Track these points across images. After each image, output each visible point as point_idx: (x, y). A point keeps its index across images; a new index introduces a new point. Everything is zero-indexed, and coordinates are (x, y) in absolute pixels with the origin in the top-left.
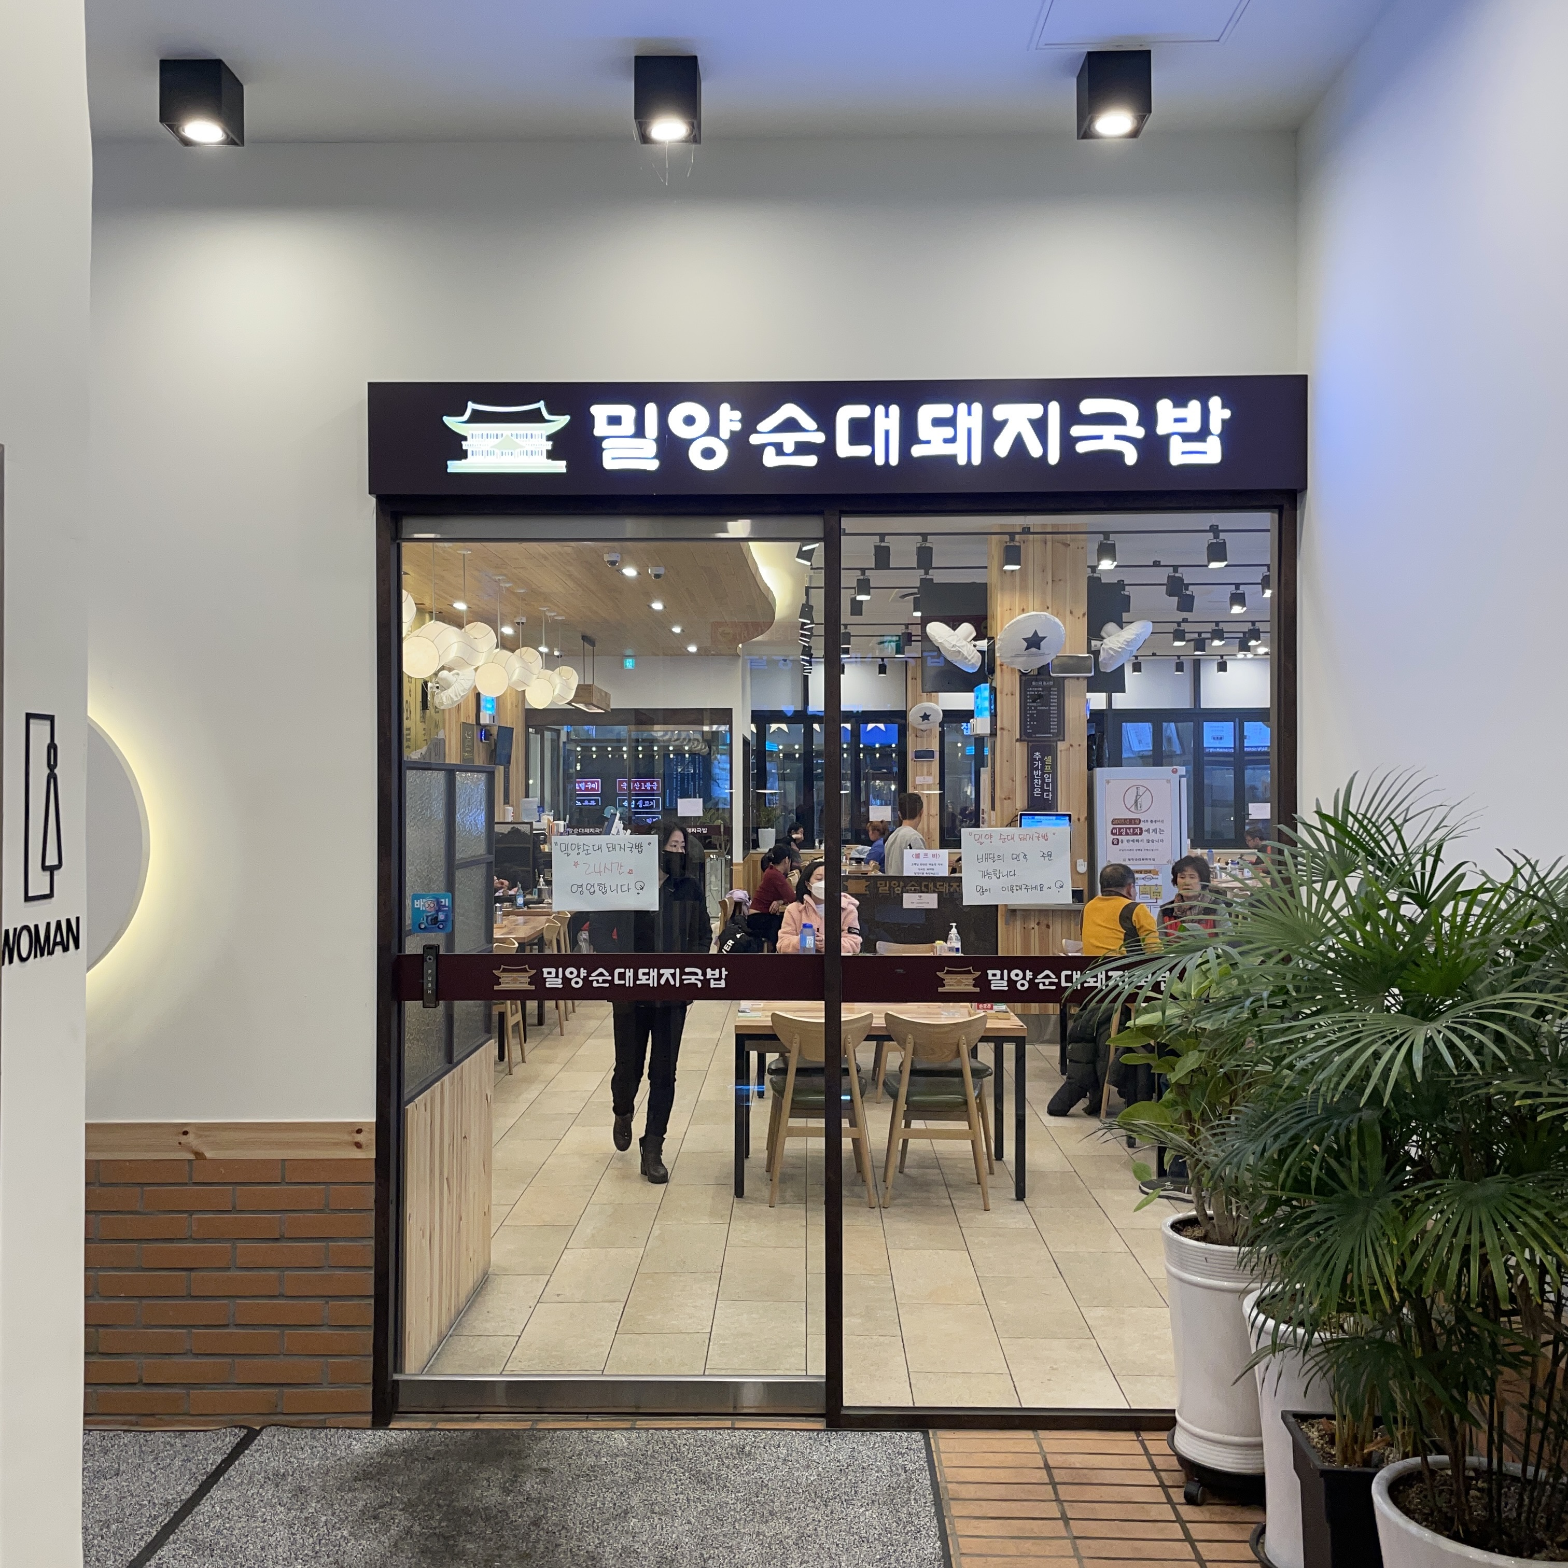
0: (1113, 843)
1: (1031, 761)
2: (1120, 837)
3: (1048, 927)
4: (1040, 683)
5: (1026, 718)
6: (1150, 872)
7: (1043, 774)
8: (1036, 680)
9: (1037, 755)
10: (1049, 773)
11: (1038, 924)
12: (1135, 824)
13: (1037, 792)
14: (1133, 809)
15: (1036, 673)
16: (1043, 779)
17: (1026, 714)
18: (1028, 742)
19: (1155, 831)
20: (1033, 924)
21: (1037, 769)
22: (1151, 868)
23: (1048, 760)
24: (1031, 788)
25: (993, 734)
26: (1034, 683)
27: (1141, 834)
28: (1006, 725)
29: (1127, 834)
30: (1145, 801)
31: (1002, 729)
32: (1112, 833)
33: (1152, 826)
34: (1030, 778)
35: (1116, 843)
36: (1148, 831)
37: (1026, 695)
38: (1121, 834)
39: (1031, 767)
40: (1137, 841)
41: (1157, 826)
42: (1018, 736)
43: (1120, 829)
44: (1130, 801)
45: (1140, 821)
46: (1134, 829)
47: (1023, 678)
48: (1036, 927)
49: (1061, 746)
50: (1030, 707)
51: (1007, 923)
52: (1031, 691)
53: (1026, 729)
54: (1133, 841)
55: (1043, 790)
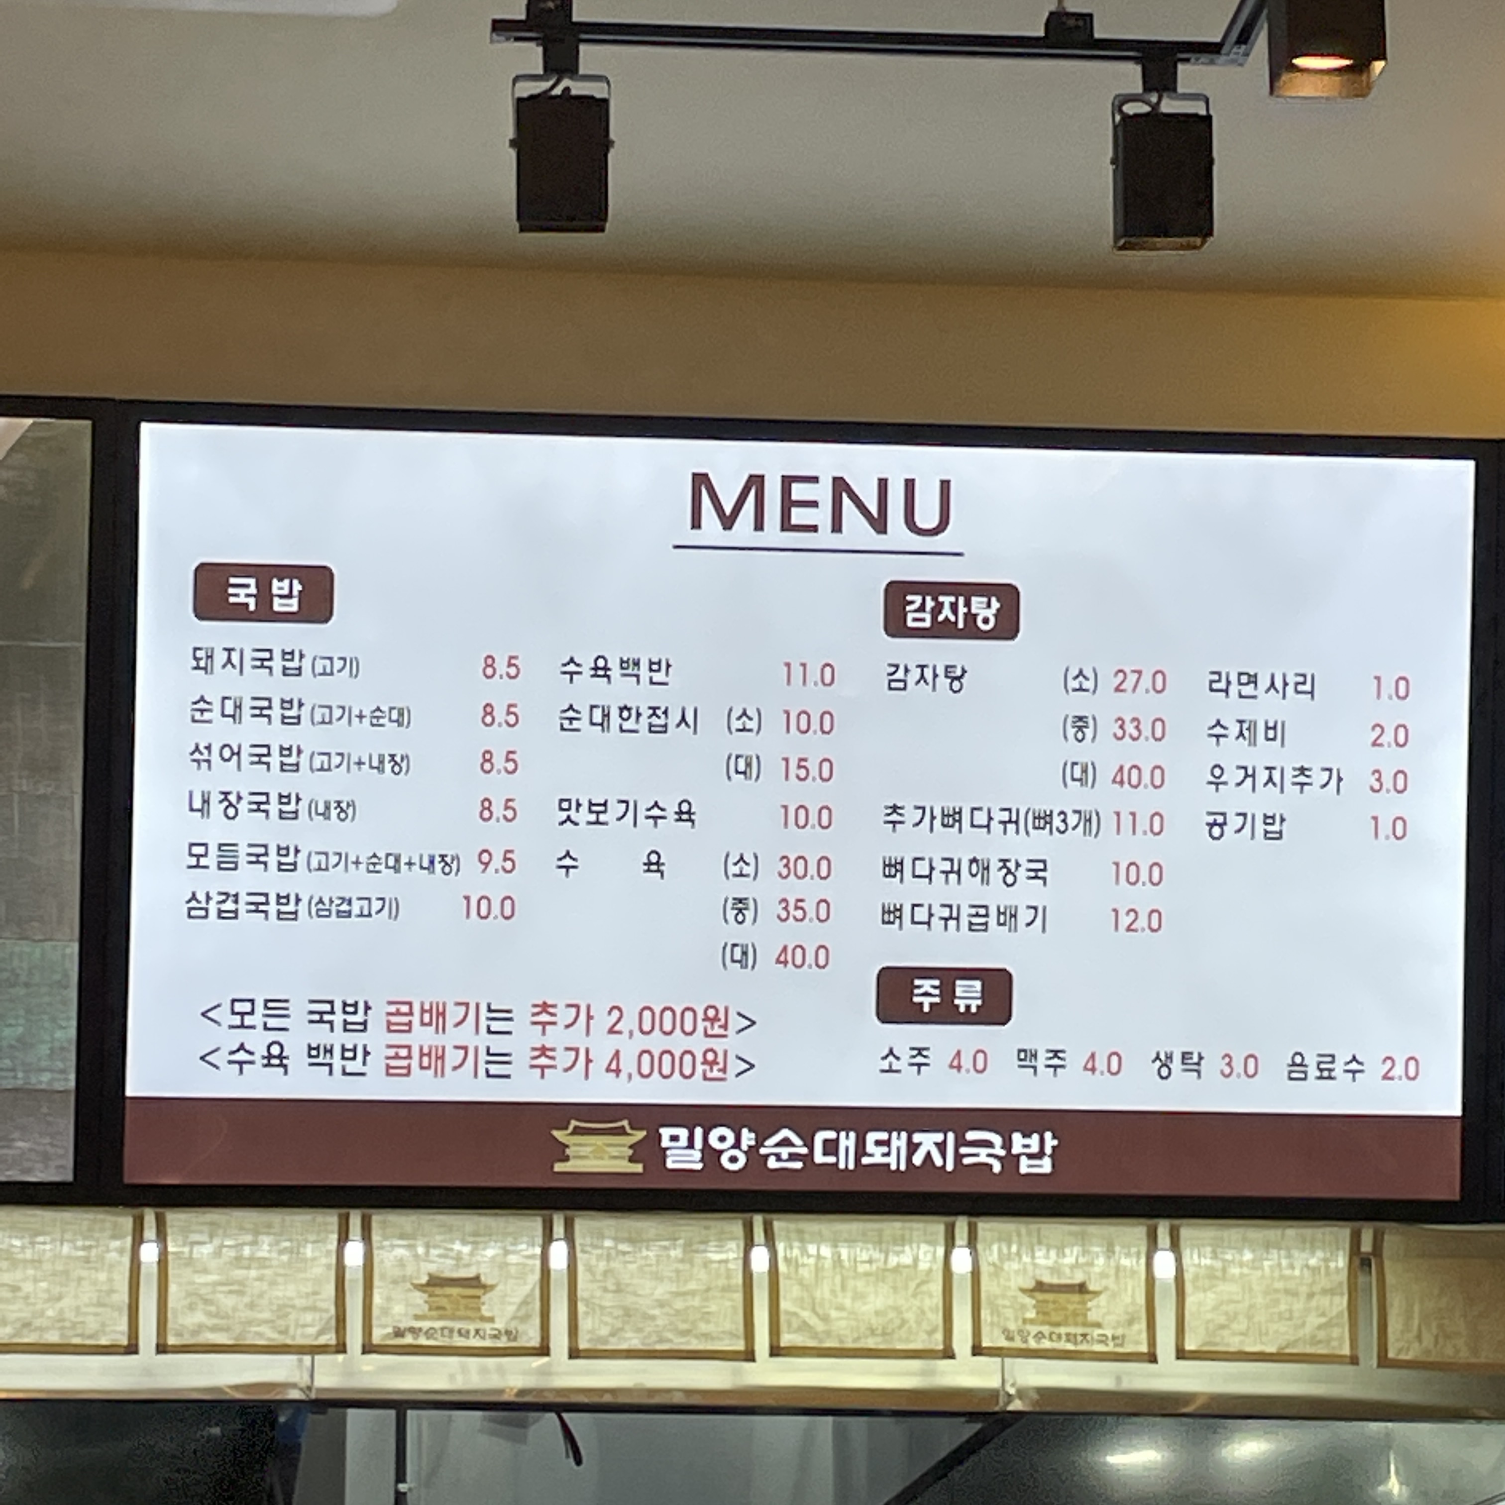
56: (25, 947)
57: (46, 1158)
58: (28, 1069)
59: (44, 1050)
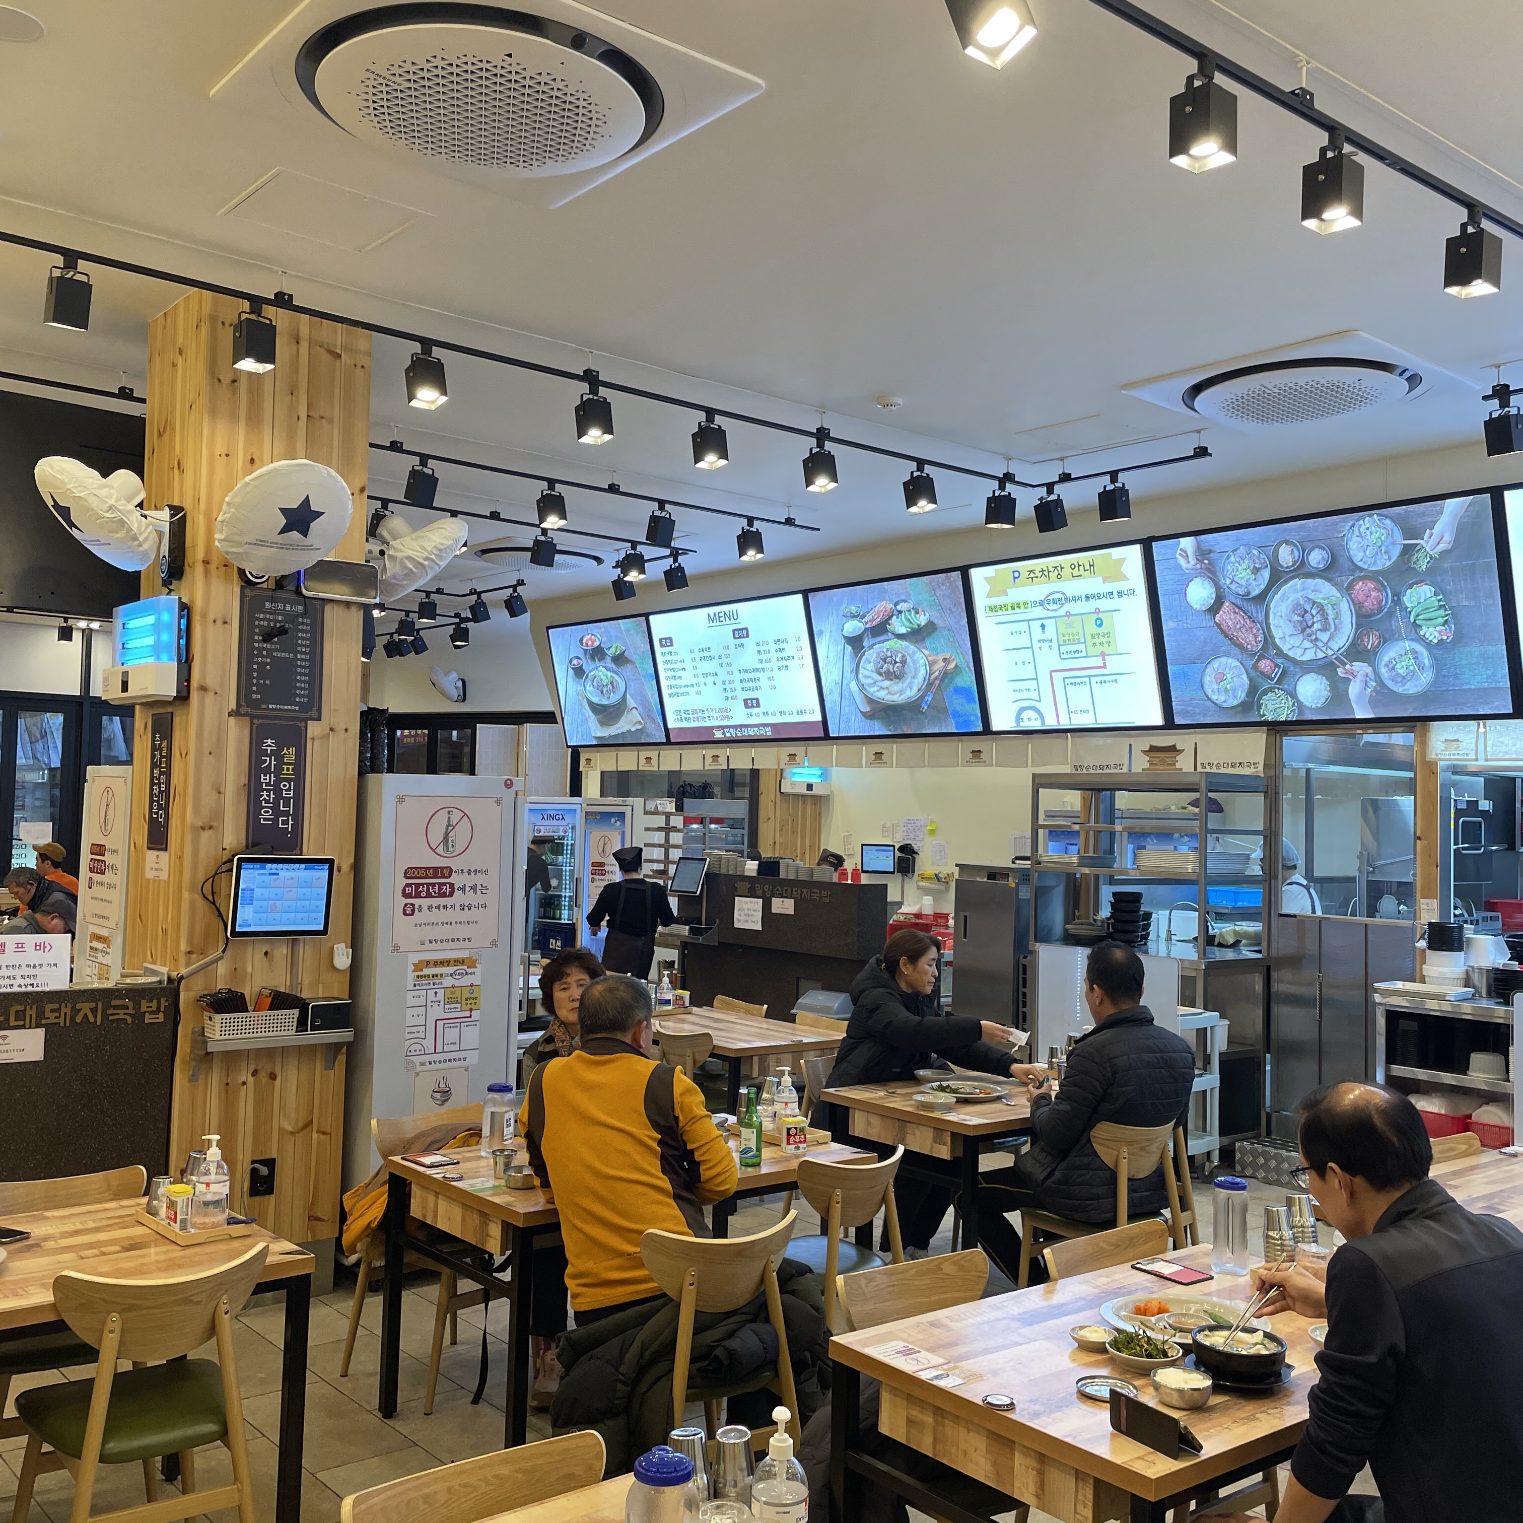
0: (405, 913)
1: (256, 754)
2: (417, 902)
3: (273, 1076)
4: (280, 606)
5: (250, 670)
6: (462, 962)
7: (278, 781)
8: (272, 600)
9: (269, 744)
10: (289, 781)
11: (255, 1073)
12: (443, 877)
13: (266, 815)
14: (440, 850)
15: (272, 585)
16: (278, 792)
17: (250, 662)
18: (252, 717)
19: (474, 888)
20: (245, 1076)
21: (267, 771)
22: (464, 954)
23: (290, 754)
24: (254, 806)
25: (183, 697)
26: (268, 605)
27: (451, 894)
28: (211, 681)
29: (429, 895)
30: (460, 836)
31: (203, 689)
32: (405, 895)
33: (469, 880)
34: (253, 789)
35: (408, 911)
36: (463, 889)
37: (252, 627)
38: (418, 895)
39: (255, 767)
40: (445, 907)
41: (479, 879)
42: (233, 705)
43: (418, 886)
44: (436, 837)
45: (451, 870)
46: (440, 884)
47: (248, 592)
48: (251, 1079)
49: (314, 729)
50: (260, 650)
51: (193, 1079)
52: (263, 621)
53: (249, 692)
54: (438, 907)
55: (277, 813)
56: (1490, 647)
57: (1504, 707)
58: (1496, 682)
59: (1499, 676)
